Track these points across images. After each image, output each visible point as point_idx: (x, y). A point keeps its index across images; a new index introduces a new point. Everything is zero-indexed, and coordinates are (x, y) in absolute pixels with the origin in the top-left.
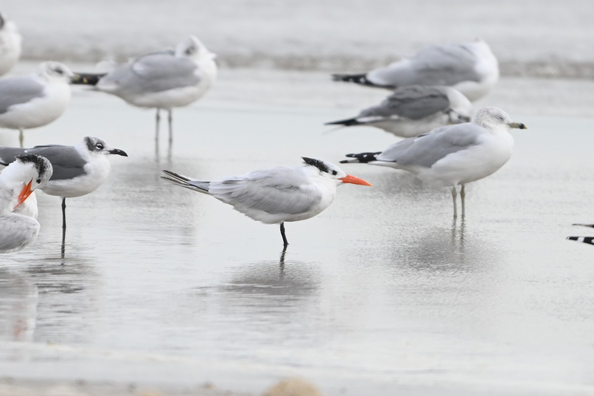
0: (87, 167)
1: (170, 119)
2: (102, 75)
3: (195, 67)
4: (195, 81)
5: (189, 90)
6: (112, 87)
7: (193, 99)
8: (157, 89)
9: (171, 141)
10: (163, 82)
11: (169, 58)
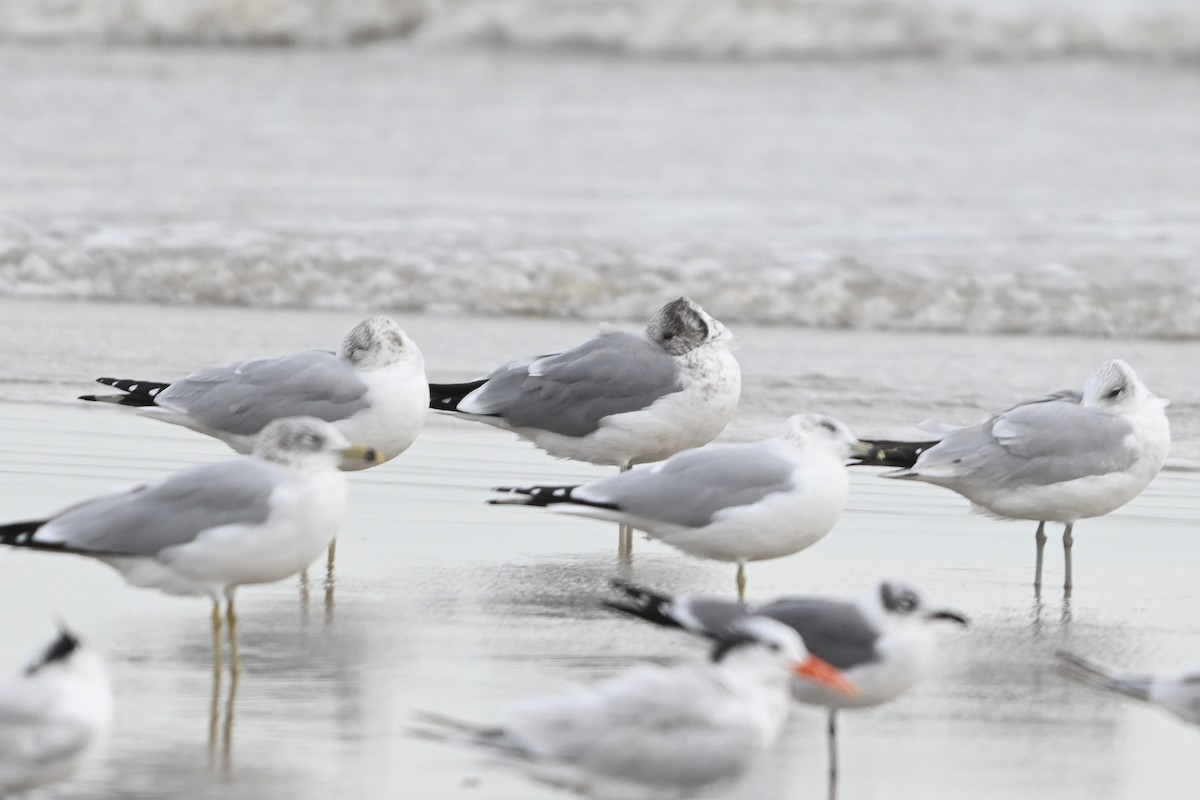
0: (884, 645)
1: (1067, 543)
2: (927, 445)
3: (1127, 430)
4: (1129, 460)
5: (1113, 480)
6: (948, 472)
7: (1121, 497)
8: (1044, 477)
9: (1068, 587)
10: (1057, 463)
11: (1068, 407)
